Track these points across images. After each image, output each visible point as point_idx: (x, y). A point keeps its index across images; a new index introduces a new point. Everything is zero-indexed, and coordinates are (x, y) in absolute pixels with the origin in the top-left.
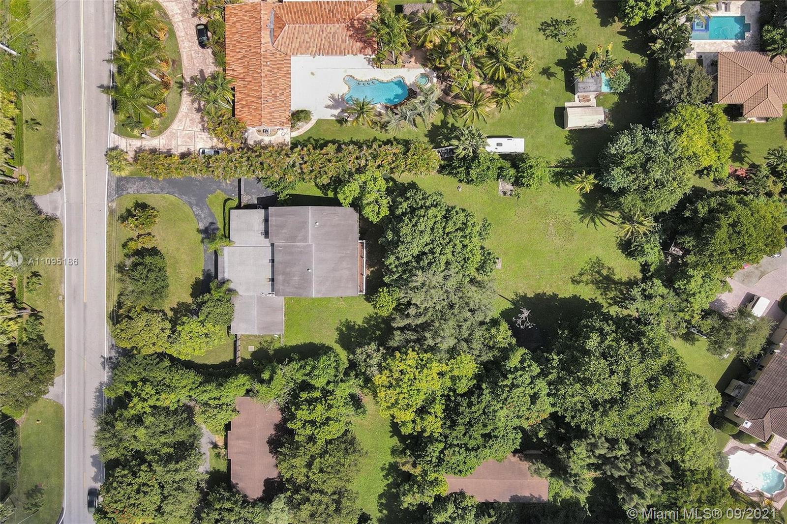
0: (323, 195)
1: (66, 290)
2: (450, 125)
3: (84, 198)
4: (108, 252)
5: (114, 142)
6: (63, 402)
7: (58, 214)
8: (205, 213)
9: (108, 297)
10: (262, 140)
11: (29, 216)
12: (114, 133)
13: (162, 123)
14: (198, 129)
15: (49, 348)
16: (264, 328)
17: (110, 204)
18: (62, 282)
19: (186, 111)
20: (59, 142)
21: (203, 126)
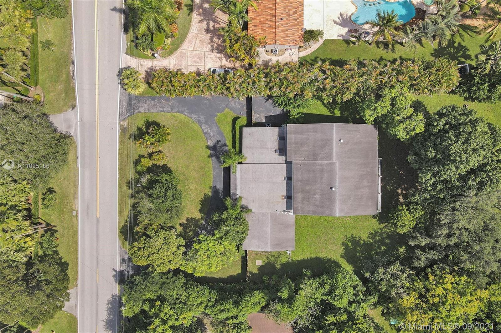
0: (329, 114)
1: (79, 205)
2: (456, 45)
3: (97, 117)
4: (120, 169)
5: (126, 63)
6: (77, 313)
7: (72, 132)
8: (214, 131)
9: (120, 212)
10: (270, 60)
11: (46, 134)
12: (126, 53)
13: (172, 44)
14: (208, 50)
15: (63, 261)
16: (276, 245)
17: (121, 123)
18: (75, 198)
19: (196, 32)
20: (73, 63)
21: (212, 46)
